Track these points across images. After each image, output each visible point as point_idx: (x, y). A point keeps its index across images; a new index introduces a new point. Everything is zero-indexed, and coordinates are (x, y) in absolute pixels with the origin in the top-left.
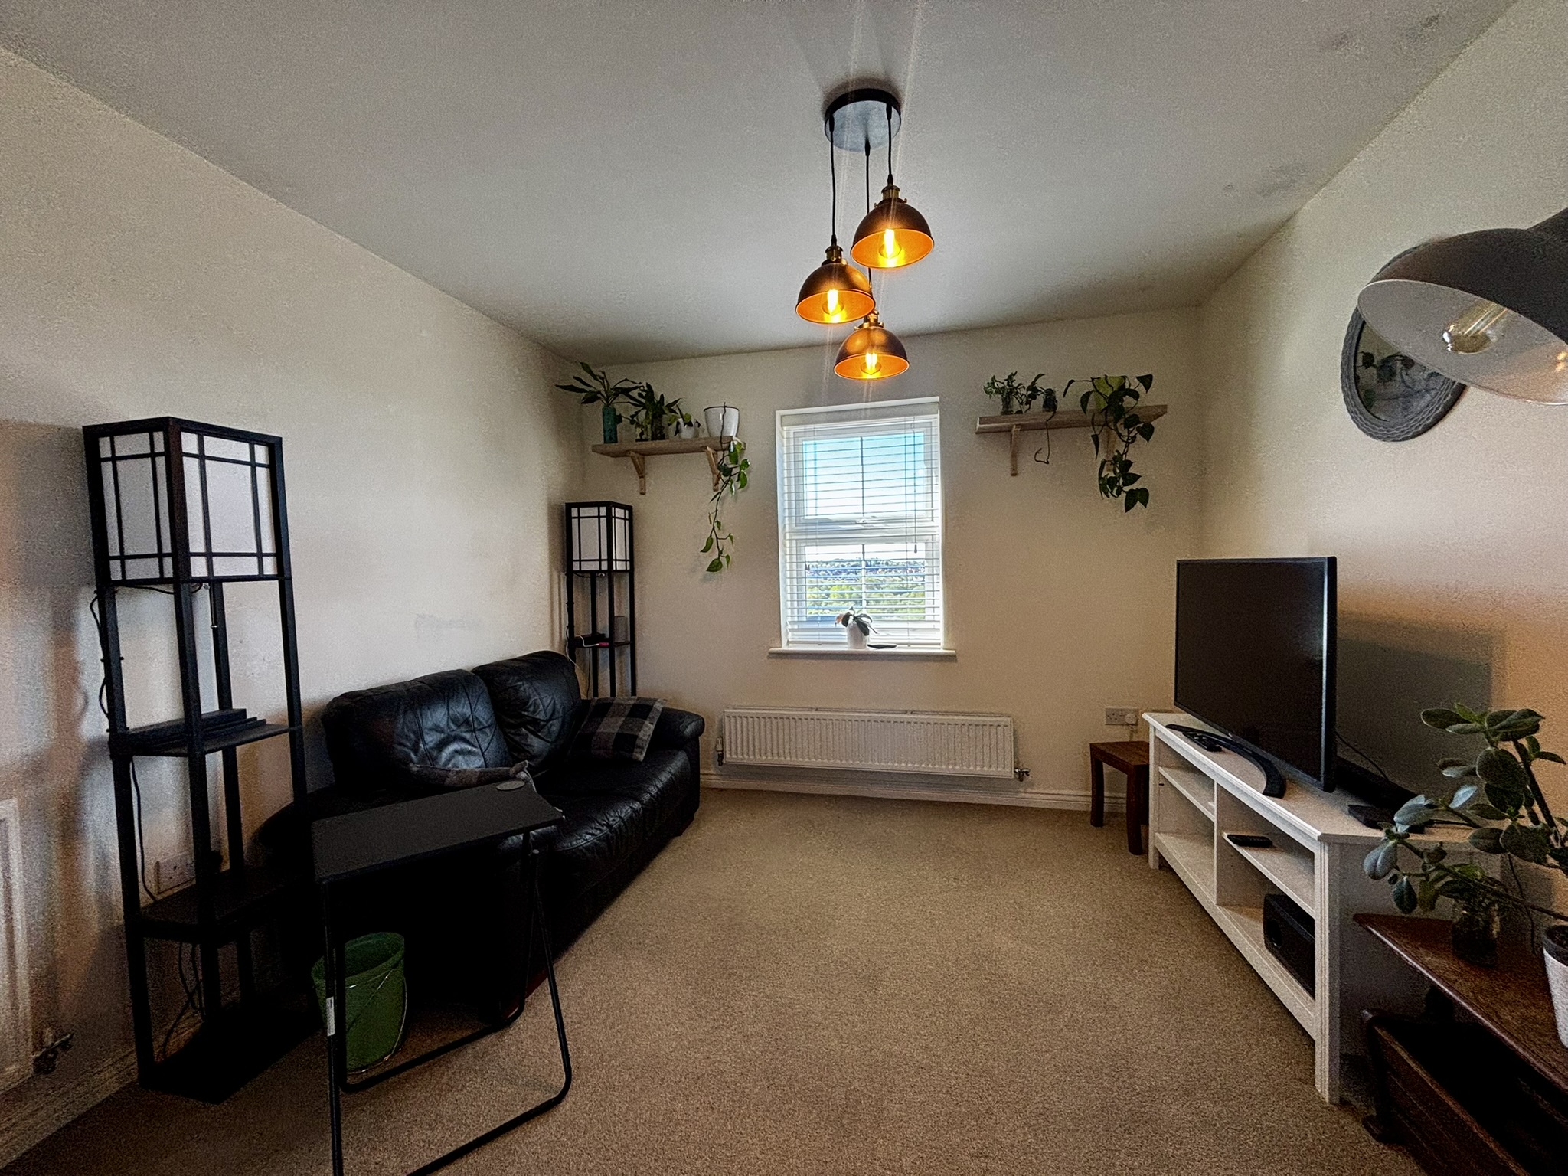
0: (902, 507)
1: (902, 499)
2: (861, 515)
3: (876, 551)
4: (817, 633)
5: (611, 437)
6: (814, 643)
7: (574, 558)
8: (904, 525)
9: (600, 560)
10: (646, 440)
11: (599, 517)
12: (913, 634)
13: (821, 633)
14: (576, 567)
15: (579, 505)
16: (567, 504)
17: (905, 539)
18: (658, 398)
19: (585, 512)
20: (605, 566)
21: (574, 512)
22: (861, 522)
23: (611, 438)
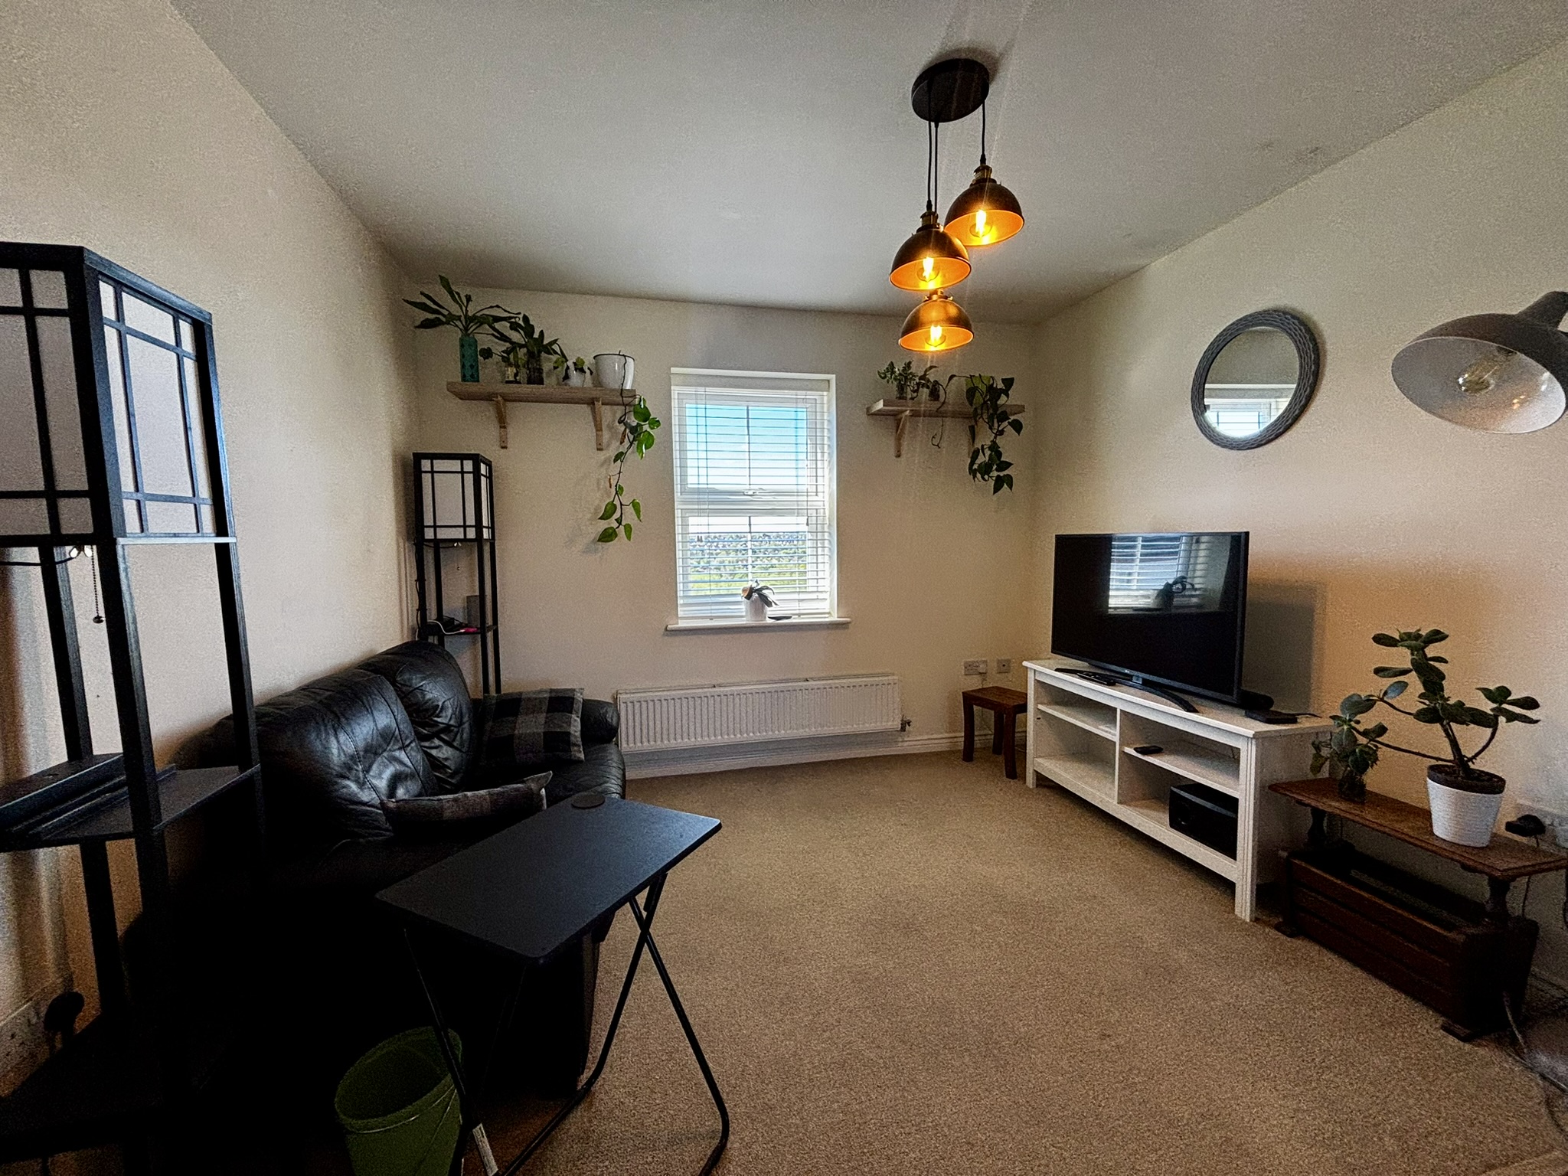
0: (793, 480)
1: (793, 472)
2: (747, 487)
3: (764, 524)
4: (709, 608)
5: (471, 373)
6: (703, 618)
7: (426, 523)
8: (795, 498)
9: (465, 527)
10: (519, 383)
11: (462, 472)
12: (804, 605)
13: (713, 607)
14: (429, 534)
15: (433, 457)
16: (415, 455)
17: (798, 512)
18: (536, 335)
19: (439, 465)
20: (471, 534)
21: (426, 465)
22: (751, 493)
23: (472, 376)
